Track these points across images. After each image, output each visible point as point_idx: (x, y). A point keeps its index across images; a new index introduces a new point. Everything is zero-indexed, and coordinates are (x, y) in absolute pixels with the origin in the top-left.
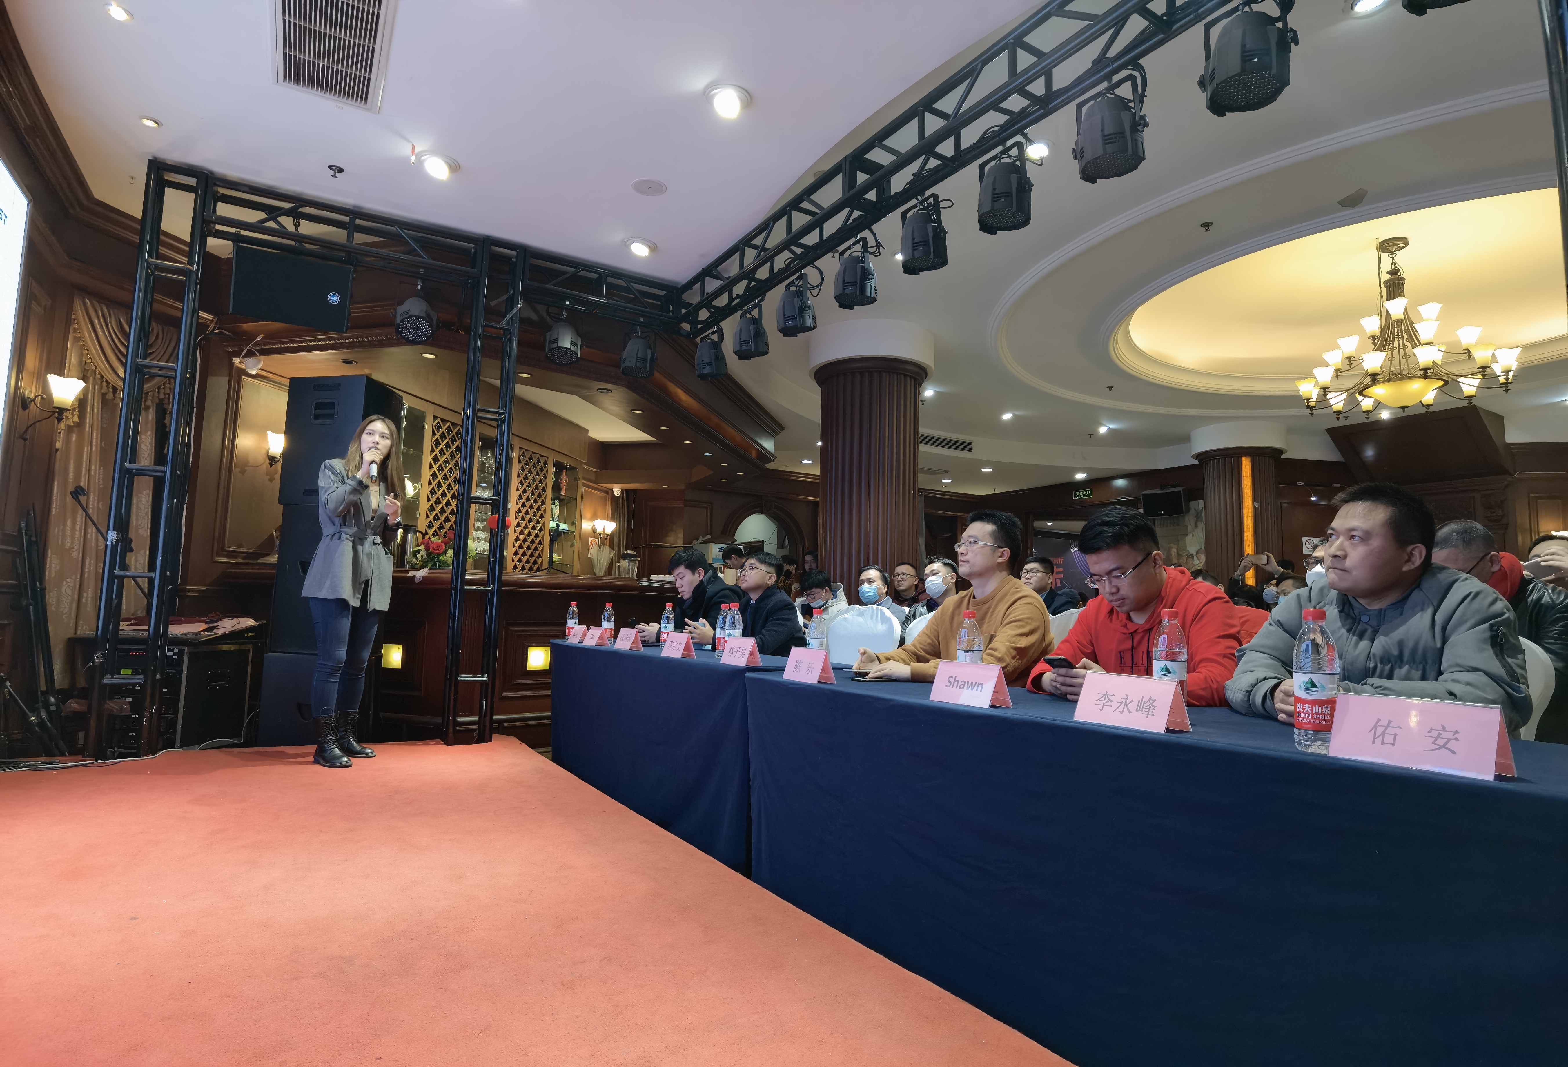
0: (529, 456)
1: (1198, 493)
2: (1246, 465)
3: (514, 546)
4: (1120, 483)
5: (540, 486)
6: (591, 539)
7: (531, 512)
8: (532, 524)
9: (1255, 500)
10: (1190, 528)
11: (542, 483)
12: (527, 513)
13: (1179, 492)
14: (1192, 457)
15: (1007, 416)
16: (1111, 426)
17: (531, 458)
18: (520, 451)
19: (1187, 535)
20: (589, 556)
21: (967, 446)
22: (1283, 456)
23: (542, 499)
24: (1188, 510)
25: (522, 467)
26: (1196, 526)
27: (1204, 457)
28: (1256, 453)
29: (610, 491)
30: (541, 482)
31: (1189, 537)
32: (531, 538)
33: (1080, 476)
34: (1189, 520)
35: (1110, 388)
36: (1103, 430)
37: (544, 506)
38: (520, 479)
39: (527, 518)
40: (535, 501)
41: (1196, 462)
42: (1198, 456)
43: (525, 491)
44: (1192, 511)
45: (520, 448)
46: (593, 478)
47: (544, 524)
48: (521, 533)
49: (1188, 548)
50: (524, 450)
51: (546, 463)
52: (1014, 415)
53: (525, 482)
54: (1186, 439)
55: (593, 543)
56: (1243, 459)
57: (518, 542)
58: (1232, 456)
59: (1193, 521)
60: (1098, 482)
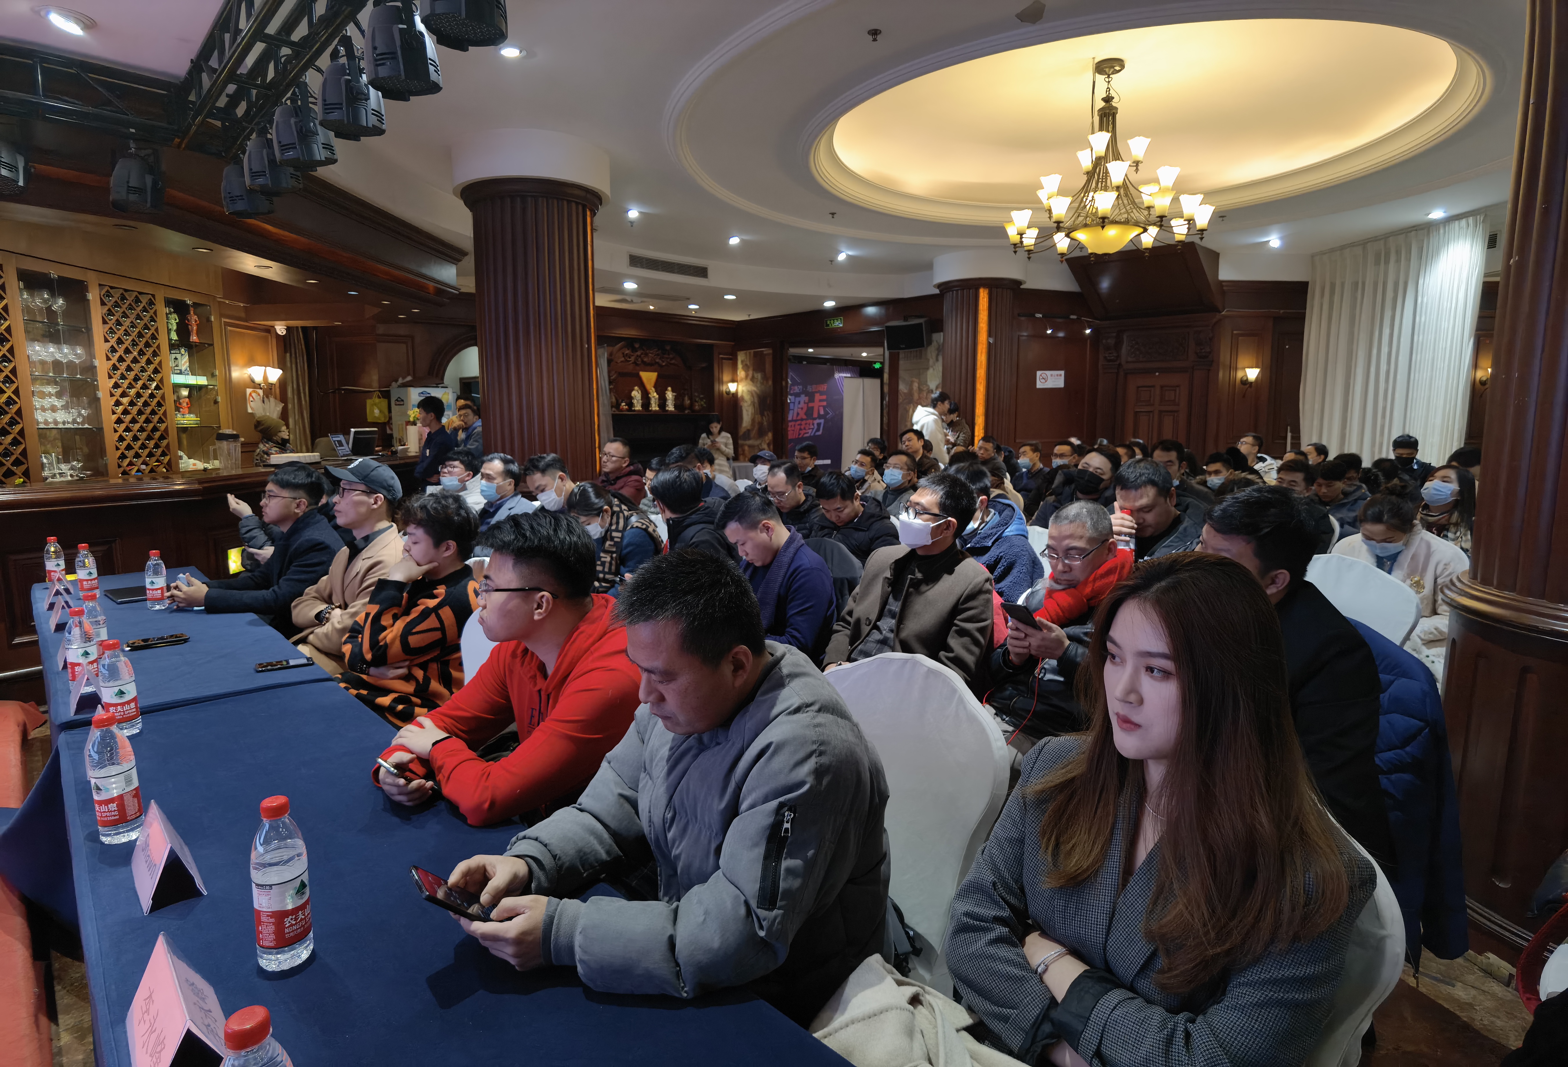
0: (118, 295)
1: (937, 325)
2: (984, 296)
3: (114, 413)
4: (871, 310)
5: (146, 333)
6: (249, 391)
7: (136, 367)
8: (140, 383)
9: (990, 334)
10: (931, 362)
11: (149, 329)
12: (129, 369)
13: (921, 324)
14: (934, 286)
15: (734, 241)
16: (850, 253)
17: (123, 298)
18: (101, 290)
19: (928, 369)
20: (250, 411)
21: (702, 272)
22: (1022, 287)
23: (151, 350)
24: (930, 342)
25: (109, 310)
26: (937, 360)
27: (946, 287)
28: (994, 285)
29: (272, 329)
30: (146, 327)
31: (931, 371)
32: (142, 400)
33: (829, 304)
34: (931, 351)
35: (833, 214)
36: (842, 257)
37: (158, 359)
38: (107, 327)
39: (131, 375)
40: (141, 353)
41: (937, 291)
42: (939, 286)
43: (120, 341)
44: (934, 344)
45: (100, 285)
46: (243, 315)
47: (161, 381)
48: (124, 395)
49: (929, 383)
50: (107, 288)
51: (151, 303)
52: (742, 241)
53: (118, 330)
54: (929, 266)
55: (254, 395)
56: (981, 290)
57: (121, 407)
58: (970, 286)
59: (934, 355)
60: (847, 310)
